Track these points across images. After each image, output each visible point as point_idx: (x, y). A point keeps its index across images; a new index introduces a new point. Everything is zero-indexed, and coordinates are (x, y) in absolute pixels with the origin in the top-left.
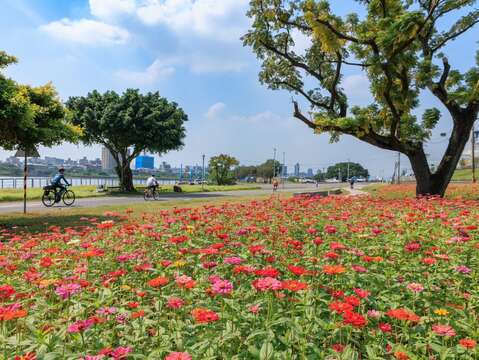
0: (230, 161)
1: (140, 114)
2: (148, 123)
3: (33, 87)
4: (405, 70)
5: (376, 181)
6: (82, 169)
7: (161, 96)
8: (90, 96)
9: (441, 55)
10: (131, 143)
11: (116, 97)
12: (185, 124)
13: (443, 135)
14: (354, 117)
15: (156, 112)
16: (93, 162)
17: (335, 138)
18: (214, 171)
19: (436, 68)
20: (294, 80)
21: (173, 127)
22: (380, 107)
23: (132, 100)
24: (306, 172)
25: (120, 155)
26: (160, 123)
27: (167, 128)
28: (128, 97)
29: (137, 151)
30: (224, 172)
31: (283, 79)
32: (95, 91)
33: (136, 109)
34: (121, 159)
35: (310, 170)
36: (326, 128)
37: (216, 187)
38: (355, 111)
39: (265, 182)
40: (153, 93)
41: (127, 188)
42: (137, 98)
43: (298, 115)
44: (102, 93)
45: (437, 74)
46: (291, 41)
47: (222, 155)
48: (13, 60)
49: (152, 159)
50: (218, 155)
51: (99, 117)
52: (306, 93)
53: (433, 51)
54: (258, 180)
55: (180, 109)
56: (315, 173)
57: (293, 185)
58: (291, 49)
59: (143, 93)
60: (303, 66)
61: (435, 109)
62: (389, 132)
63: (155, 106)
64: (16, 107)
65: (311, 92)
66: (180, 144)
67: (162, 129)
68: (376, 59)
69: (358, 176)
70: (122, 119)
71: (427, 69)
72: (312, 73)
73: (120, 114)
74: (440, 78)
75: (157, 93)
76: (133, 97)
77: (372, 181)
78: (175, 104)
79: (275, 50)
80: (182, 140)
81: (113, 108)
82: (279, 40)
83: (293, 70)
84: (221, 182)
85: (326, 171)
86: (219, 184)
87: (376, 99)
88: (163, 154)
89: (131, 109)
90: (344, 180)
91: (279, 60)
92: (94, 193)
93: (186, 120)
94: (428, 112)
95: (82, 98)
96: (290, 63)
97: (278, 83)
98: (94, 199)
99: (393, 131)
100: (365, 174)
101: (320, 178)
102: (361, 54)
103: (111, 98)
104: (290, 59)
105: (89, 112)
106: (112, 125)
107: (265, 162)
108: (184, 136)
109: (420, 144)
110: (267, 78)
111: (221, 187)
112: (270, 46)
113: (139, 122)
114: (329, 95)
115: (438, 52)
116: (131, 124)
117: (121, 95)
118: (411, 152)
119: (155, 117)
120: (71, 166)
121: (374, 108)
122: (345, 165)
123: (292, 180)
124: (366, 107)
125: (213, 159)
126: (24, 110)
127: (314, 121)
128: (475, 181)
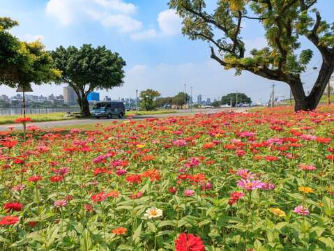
0: (155, 94)
1: (93, 62)
2: (99, 68)
3: (28, 43)
4: (290, 22)
5: (256, 106)
6: (51, 103)
7: (107, 48)
8: (58, 50)
9: (314, 10)
10: (88, 82)
11: (76, 50)
12: (124, 68)
13: (315, 68)
14: (252, 57)
15: (104, 60)
16: (58, 98)
17: (238, 73)
18: (144, 101)
19: (311, 19)
20: (207, 32)
21: (116, 70)
22: (271, 49)
23: (87, 52)
24: (206, 101)
25: (80, 91)
26: (108, 68)
27: (112, 71)
28: (84, 50)
29: (92, 88)
30: (150, 101)
31: (199, 32)
32: (61, 47)
33: (90, 58)
34: (81, 94)
35: (209, 100)
36: (233, 66)
37: (146, 112)
38: (254, 52)
39: (178, 108)
40: (102, 47)
41: (86, 114)
42: (90, 51)
43: (213, 56)
44: (66, 48)
45: (311, 24)
46: (204, 4)
47: (148, 90)
48: (15, 24)
49: (98, 94)
50: (146, 90)
51: (65, 64)
52: (215, 41)
53: (307, 8)
54: (173, 107)
55: (121, 57)
56: (212, 101)
57: (197, 109)
58: (203, 10)
59: (95, 47)
60: (213, 22)
61: (309, 50)
62: (277, 68)
63: (103, 56)
64: (21, 56)
65: (219, 41)
66: (121, 82)
67: (109, 72)
68: (270, 14)
69: (243, 102)
70: (81, 65)
71: (305, 20)
72: (220, 27)
73: (79, 62)
74: (313, 27)
75: (104, 47)
76: (88, 49)
77: (253, 106)
78: (117, 54)
79: (192, 11)
80: (123, 79)
81: (74, 58)
82: (195, 4)
83: (207, 25)
84: (148, 108)
85: (220, 100)
86: (147, 110)
87: (269, 44)
88: (109, 89)
89: (87, 58)
90: (234, 106)
91: (195, 18)
92: (64, 117)
93: (125, 65)
94: (305, 52)
95: (53, 51)
96: (203, 20)
97: (196, 35)
98: (64, 121)
99: (280, 66)
100: (249, 101)
101: (216, 105)
102: (259, 11)
103: (73, 51)
104: (203, 17)
105: (58, 61)
106: (74, 70)
107: (177, 94)
108: (123, 76)
109: (299, 75)
110: (188, 31)
111: (149, 112)
112: (189, 9)
113: (93, 67)
114: (232, 43)
115: (312, 7)
116: (88, 69)
117: (79, 49)
118: (291, 81)
119: (104, 64)
120: (43, 100)
121: (267, 50)
122: (234, 94)
123: (196, 106)
124: (261, 49)
125: (142, 92)
126: (26, 58)
127: (224, 60)
128: (329, 103)
